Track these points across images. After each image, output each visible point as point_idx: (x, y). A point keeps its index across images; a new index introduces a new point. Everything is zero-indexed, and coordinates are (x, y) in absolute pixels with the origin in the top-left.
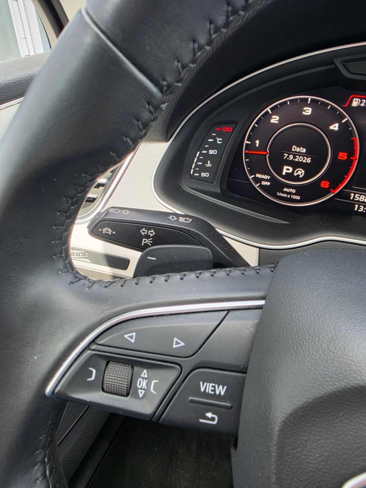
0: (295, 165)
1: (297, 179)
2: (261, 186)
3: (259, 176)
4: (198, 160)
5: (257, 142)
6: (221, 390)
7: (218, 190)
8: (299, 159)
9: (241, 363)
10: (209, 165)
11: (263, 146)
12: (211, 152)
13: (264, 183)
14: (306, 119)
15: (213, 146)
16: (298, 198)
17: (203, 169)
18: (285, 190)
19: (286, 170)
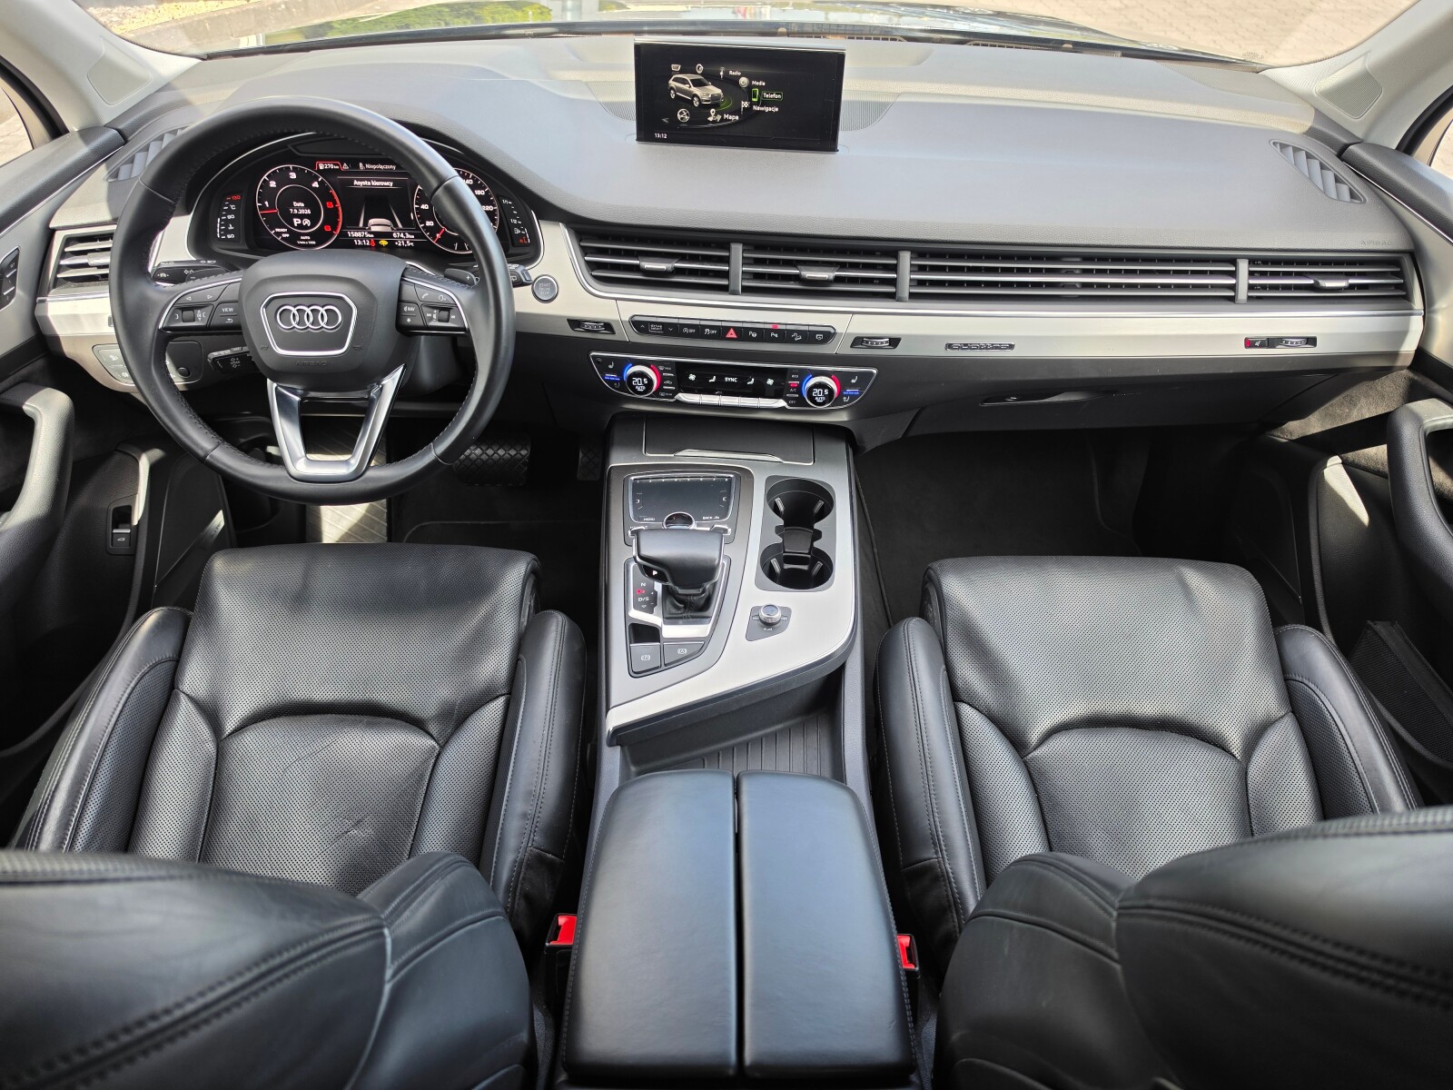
0: (302, 217)
1: (306, 227)
2: (283, 238)
3: (278, 230)
4: (221, 225)
5: (266, 203)
6: (231, 310)
7: (246, 247)
8: (302, 212)
9: (236, 298)
10: (231, 228)
11: (272, 206)
12: (230, 217)
13: (284, 235)
14: (293, 181)
15: (230, 211)
16: (314, 243)
17: (227, 232)
18: (302, 238)
19: (296, 221)
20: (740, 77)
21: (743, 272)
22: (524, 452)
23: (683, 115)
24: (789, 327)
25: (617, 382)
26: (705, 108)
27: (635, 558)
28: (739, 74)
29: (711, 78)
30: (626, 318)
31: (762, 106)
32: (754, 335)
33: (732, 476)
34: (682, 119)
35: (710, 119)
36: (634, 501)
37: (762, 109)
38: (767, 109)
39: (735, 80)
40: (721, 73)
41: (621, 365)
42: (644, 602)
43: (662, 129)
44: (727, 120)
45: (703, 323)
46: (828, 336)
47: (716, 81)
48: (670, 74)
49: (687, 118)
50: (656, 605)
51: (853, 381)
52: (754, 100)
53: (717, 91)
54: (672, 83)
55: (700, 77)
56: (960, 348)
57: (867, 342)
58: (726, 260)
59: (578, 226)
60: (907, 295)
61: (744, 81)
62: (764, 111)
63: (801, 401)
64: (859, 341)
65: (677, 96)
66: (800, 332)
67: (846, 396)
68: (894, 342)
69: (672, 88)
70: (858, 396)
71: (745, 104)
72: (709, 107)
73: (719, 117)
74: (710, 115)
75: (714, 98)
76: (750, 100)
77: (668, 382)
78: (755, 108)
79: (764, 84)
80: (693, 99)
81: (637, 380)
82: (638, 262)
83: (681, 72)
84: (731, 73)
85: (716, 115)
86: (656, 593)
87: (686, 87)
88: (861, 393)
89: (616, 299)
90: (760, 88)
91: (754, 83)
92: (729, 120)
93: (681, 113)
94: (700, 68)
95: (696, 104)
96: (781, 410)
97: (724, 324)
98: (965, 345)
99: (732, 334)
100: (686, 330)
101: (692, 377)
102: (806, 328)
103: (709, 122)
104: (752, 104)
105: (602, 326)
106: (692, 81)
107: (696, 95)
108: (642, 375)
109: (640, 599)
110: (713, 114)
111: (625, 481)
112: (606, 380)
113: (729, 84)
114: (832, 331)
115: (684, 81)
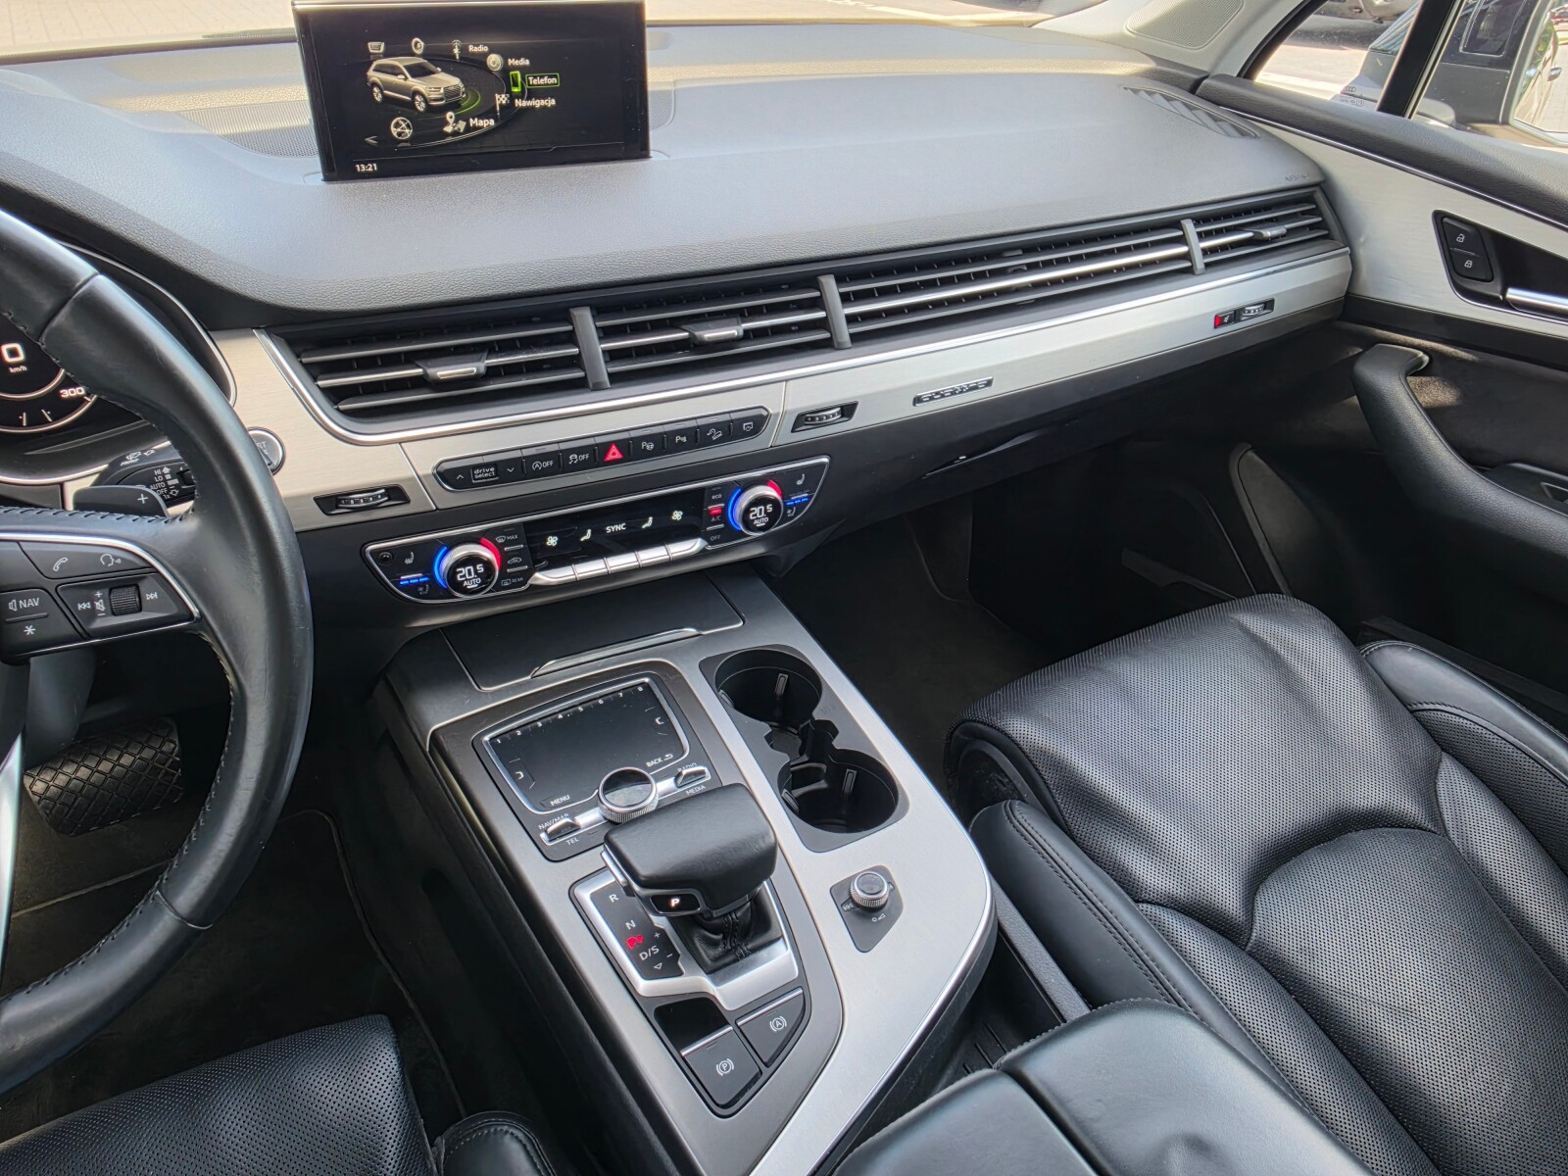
20: (486, 55)
21: (604, 352)
22: (168, 747)
23: (400, 128)
24: (701, 422)
25: (423, 584)
26: (435, 112)
27: (629, 890)
28: (486, 49)
29: (441, 59)
30: (427, 469)
31: (529, 98)
32: (650, 447)
33: (647, 680)
34: (399, 134)
35: (448, 129)
36: (514, 778)
37: (530, 103)
38: (538, 103)
39: (480, 62)
40: (456, 51)
41: (426, 556)
42: (654, 959)
43: (368, 155)
44: (475, 128)
45: (563, 446)
46: (758, 422)
47: (448, 63)
48: (367, 60)
49: (408, 132)
50: (677, 956)
51: (799, 482)
52: (515, 90)
53: (454, 81)
54: (373, 75)
55: (421, 60)
56: (931, 398)
57: (813, 419)
58: (570, 338)
59: (289, 329)
60: (847, 338)
61: (494, 61)
62: (533, 107)
63: (730, 534)
64: (803, 420)
65: (385, 97)
66: (717, 426)
67: (791, 507)
68: (847, 410)
69: (374, 84)
70: (807, 503)
71: (501, 99)
72: (444, 109)
73: (462, 125)
74: (446, 123)
75: (450, 94)
76: (509, 91)
77: (515, 560)
78: (518, 103)
79: (527, 62)
80: (413, 99)
81: (464, 570)
82: (419, 371)
83: (386, 55)
84: (471, 48)
85: (456, 121)
86: (662, 932)
87: (398, 80)
88: (810, 497)
89: (400, 442)
90: (523, 69)
91: (511, 62)
92: (482, 127)
93: (397, 125)
94: (419, 45)
95: (421, 107)
96: (702, 554)
97: (599, 440)
98: (937, 393)
99: (614, 454)
100: (537, 465)
101: (552, 541)
102: (726, 418)
103: (447, 135)
104: (512, 97)
105: (382, 495)
106: (408, 68)
107: (417, 92)
108: (472, 560)
109: (643, 956)
110: (451, 121)
111: (475, 746)
112: (404, 588)
113: (470, 67)
114: (765, 413)
115: (394, 71)
